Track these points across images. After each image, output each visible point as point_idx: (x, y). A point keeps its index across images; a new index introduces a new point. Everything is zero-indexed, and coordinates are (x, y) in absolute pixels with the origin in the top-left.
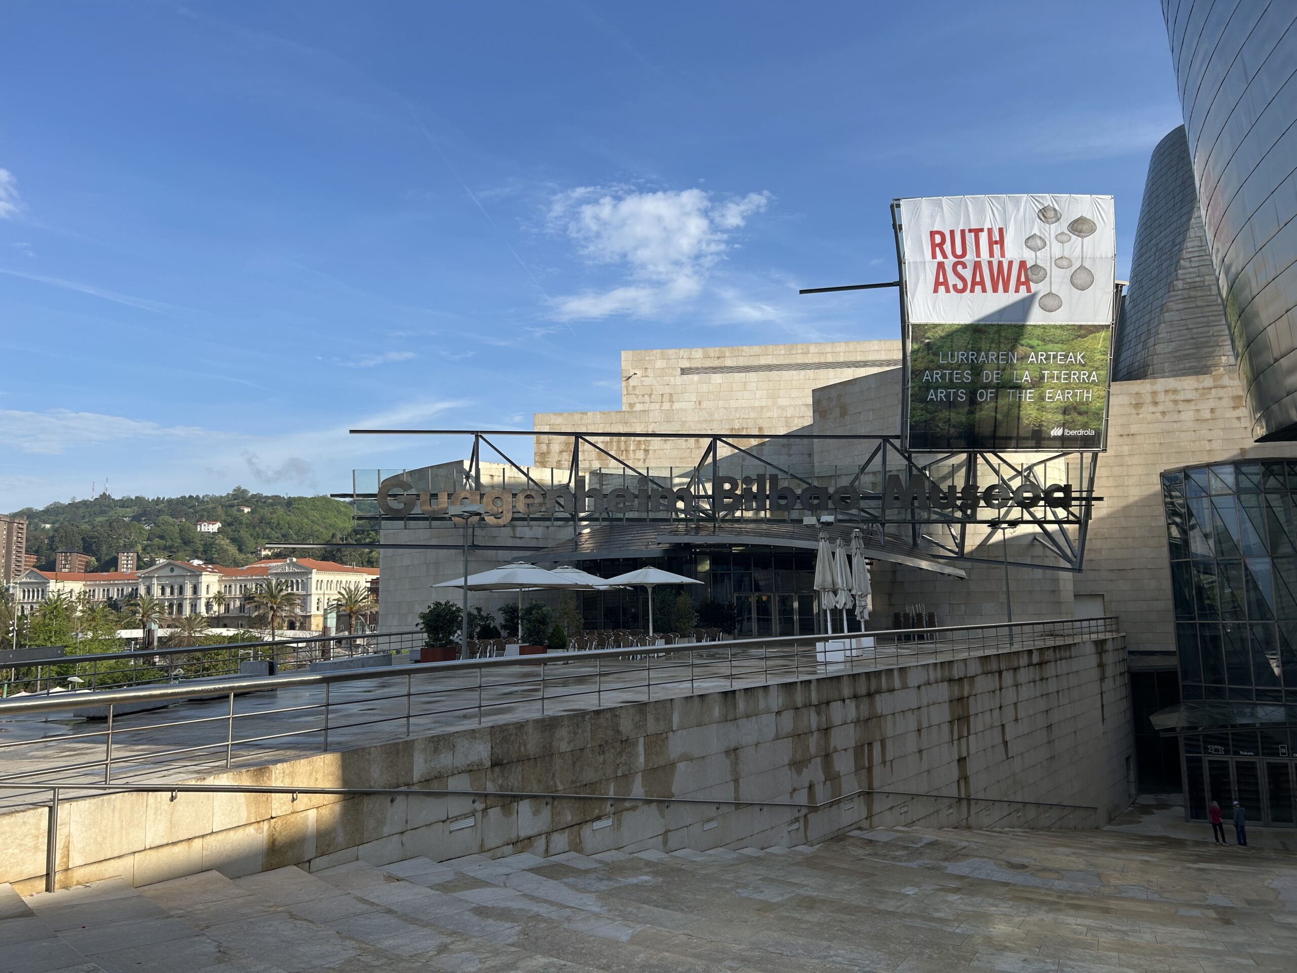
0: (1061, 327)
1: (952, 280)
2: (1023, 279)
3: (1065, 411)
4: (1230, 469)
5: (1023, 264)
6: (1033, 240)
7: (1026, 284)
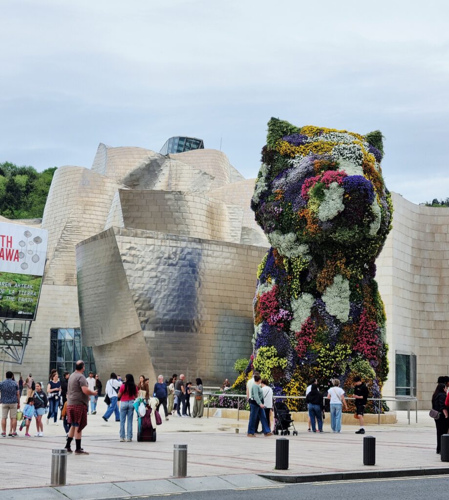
0: (27, 275)
3: (24, 305)
4: (73, 330)
5: (17, 251)
6: (22, 243)
7: (18, 258)
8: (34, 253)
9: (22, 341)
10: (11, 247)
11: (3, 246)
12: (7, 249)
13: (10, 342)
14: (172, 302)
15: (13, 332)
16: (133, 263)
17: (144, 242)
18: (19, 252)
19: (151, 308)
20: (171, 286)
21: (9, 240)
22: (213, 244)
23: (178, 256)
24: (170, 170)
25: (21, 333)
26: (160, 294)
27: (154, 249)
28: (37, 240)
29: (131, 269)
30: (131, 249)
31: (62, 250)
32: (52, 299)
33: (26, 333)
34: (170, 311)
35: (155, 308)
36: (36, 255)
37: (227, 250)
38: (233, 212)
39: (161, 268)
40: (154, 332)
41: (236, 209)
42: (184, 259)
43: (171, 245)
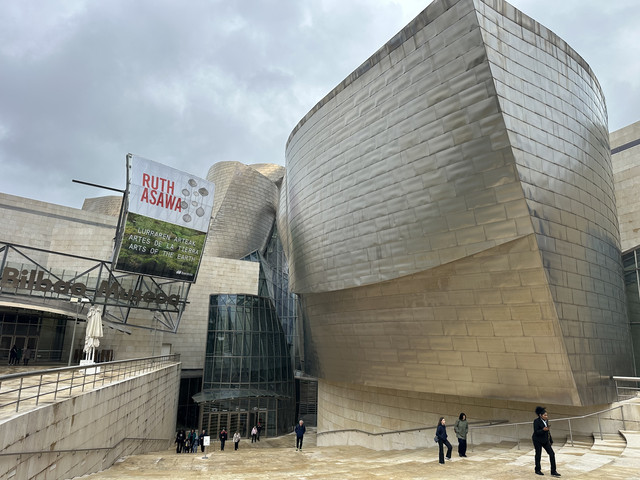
0: (189, 229)
1: (150, 197)
2: (178, 205)
3: (185, 264)
4: (236, 298)
6: (185, 191)
8: (199, 206)
9: (178, 307)
10: (172, 193)
11: (162, 190)
12: (167, 195)
15: (168, 295)
18: (182, 200)
21: (171, 185)
25: (178, 296)
28: (203, 192)
33: (183, 297)
36: (201, 208)
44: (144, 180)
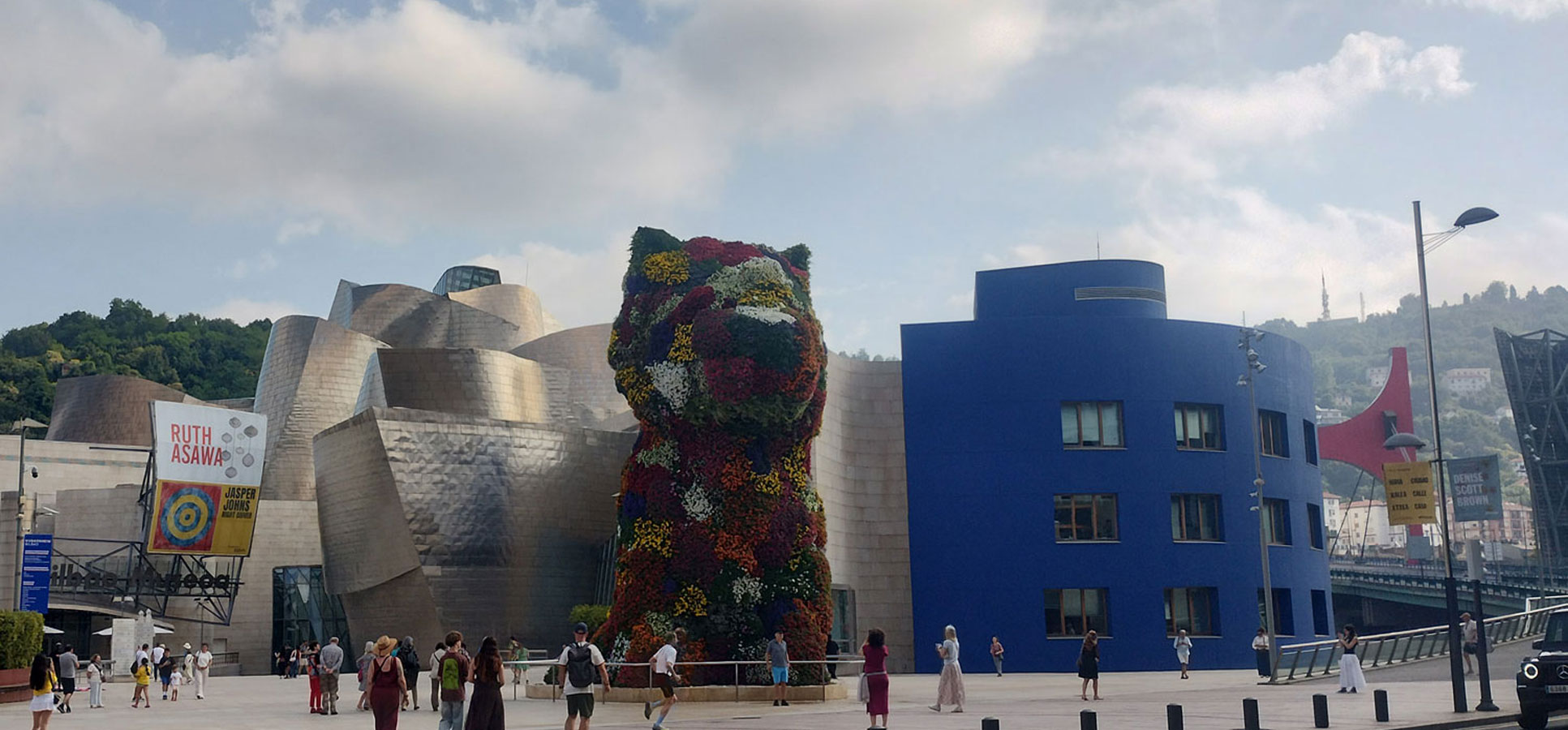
0: (236, 488)
1: (182, 455)
2: (219, 458)
4: (309, 569)
5: (219, 449)
6: (226, 437)
7: (220, 461)
8: (246, 453)
9: (229, 590)
10: (210, 444)
11: (197, 442)
12: (203, 447)
13: (210, 591)
14: (467, 520)
15: (214, 576)
16: (406, 461)
17: (422, 430)
18: (222, 450)
19: (436, 531)
20: (465, 496)
21: (207, 433)
22: (528, 428)
23: (474, 449)
24: (451, 318)
25: (228, 576)
26: (448, 509)
27: (437, 438)
28: (250, 431)
29: (403, 471)
30: (403, 439)
31: (286, 446)
32: (276, 523)
33: (235, 577)
34: (466, 533)
35: (441, 530)
36: (249, 454)
37: (549, 438)
38: (552, 378)
39: (449, 468)
40: (439, 567)
41: (557, 374)
42: (482, 454)
43: (464, 432)
44: (173, 433)
